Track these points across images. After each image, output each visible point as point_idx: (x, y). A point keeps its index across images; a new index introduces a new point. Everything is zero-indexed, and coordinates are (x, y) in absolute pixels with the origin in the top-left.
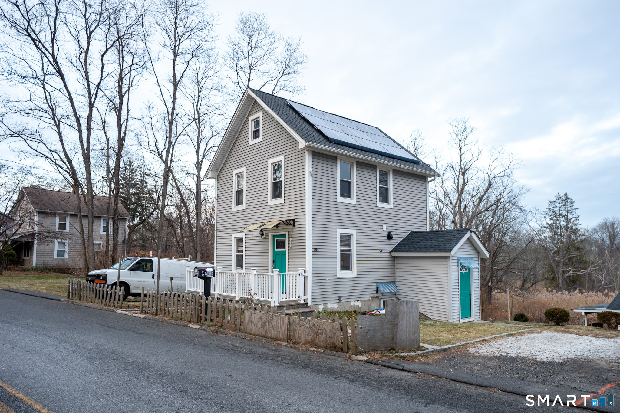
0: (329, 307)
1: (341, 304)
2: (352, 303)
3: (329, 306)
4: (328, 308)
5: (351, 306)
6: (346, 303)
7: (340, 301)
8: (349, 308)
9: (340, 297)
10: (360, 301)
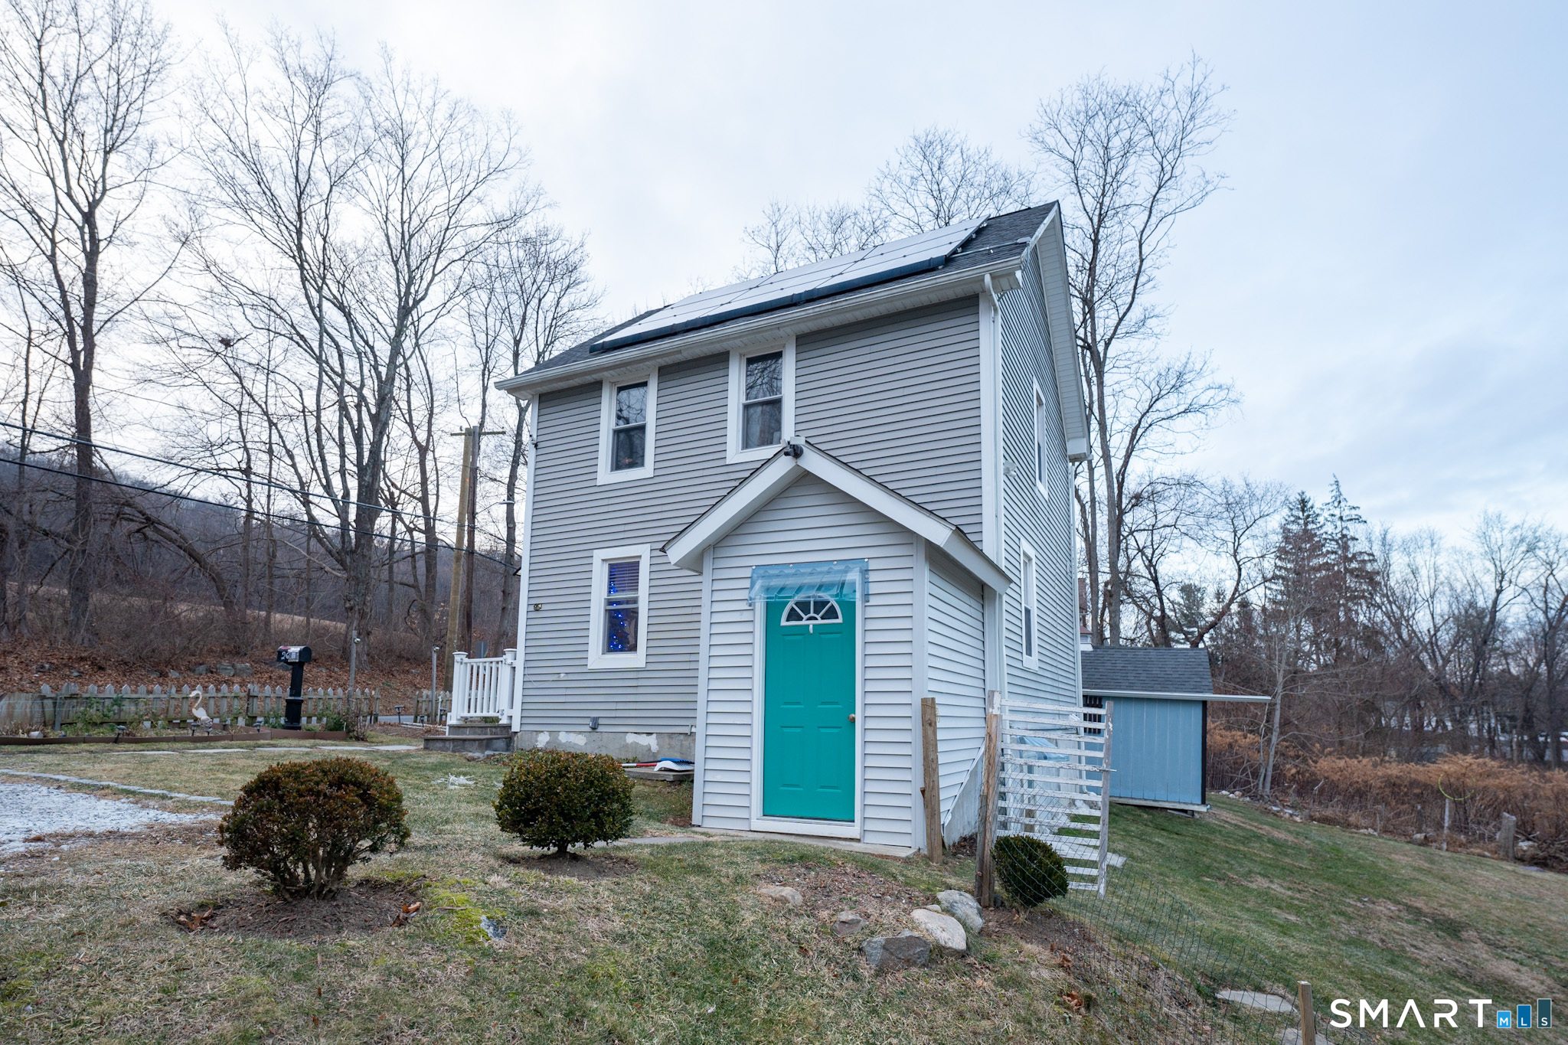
0: (564, 741)
1: (595, 736)
2: (630, 739)
3: (563, 738)
4: (560, 744)
5: (626, 746)
6: (610, 735)
7: (594, 729)
8: (620, 749)
9: (595, 720)
10: (654, 736)
